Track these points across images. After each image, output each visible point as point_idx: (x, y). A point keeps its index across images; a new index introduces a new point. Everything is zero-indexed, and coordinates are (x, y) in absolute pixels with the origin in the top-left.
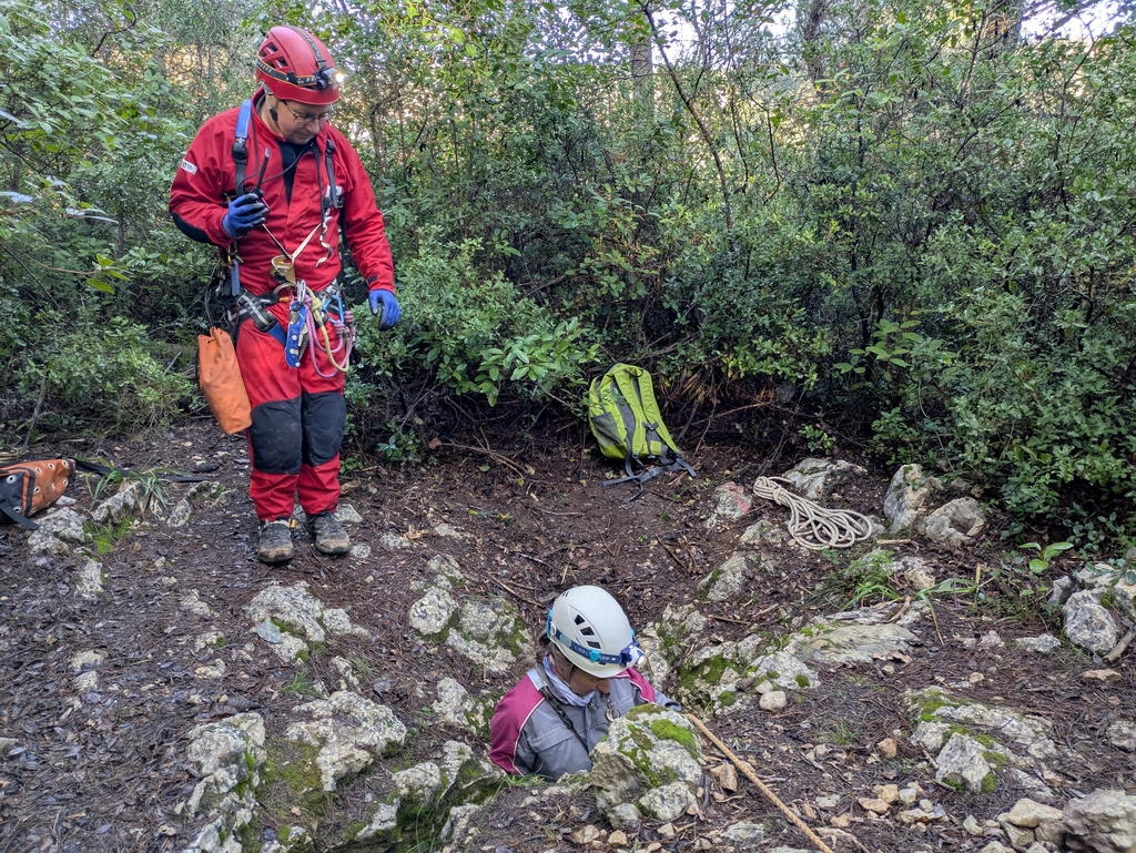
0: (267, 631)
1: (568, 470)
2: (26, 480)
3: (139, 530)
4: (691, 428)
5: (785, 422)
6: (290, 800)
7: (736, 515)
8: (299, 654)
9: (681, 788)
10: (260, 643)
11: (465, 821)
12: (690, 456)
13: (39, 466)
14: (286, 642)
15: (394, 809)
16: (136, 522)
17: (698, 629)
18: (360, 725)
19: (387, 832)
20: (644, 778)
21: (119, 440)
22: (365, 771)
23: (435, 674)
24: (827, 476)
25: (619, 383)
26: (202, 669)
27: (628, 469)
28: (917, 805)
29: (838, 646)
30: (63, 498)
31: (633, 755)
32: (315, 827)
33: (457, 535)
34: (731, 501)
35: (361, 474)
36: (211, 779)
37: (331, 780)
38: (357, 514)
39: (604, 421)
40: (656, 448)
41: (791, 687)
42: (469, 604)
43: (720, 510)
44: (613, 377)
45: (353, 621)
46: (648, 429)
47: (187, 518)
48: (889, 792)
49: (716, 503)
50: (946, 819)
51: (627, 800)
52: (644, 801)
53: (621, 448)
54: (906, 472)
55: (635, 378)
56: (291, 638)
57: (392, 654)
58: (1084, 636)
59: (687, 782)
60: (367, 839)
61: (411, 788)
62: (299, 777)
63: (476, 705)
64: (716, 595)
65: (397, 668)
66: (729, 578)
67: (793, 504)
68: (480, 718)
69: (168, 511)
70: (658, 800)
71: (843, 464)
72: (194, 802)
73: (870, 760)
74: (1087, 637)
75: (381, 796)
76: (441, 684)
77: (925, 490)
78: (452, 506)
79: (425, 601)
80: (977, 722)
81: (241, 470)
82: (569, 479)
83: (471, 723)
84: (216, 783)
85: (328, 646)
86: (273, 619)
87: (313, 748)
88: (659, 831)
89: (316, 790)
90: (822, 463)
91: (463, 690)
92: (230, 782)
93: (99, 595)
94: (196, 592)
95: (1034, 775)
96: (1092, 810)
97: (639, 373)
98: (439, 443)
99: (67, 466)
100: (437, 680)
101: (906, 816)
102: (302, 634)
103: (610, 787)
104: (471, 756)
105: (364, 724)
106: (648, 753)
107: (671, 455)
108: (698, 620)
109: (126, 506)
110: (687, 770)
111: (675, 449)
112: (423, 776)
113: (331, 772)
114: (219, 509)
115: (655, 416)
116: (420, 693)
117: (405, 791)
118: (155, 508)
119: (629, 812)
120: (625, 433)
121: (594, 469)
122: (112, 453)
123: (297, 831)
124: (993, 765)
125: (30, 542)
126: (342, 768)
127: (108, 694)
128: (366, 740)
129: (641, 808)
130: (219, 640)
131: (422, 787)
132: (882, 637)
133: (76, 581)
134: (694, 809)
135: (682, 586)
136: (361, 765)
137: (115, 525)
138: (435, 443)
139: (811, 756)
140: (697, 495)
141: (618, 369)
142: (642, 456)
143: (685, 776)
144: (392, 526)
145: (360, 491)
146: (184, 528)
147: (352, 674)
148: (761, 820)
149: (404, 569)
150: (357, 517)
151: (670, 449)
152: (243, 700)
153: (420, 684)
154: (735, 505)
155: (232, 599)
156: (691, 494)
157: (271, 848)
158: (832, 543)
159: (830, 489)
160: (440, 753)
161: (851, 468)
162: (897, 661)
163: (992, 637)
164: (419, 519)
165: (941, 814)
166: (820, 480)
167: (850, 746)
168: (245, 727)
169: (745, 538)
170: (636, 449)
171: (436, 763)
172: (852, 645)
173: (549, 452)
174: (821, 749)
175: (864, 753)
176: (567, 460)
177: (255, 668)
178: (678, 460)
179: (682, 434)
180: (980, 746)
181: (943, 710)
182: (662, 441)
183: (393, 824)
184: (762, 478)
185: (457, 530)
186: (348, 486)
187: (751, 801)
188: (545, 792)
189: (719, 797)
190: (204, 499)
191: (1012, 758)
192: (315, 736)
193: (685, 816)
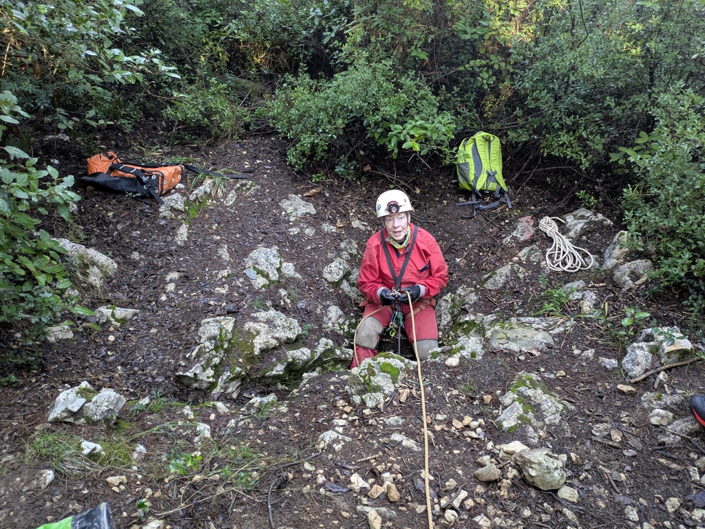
0: (251, 273)
1: (438, 193)
2: (160, 178)
3: (211, 205)
4: (521, 174)
5: (576, 182)
6: (239, 356)
7: (522, 239)
8: (263, 286)
9: (380, 396)
10: (247, 278)
11: (306, 380)
12: (515, 194)
13: (167, 170)
14: (258, 279)
15: (283, 367)
16: (210, 201)
17: (470, 303)
18: (276, 328)
19: (279, 375)
20: (367, 387)
21: (213, 147)
22: (275, 348)
23: (328, 303)
24: (586, 223)
25: (478, 144)
26: (218, 289)
27: (474, 197)
28: (475, 430)
29: (508, 339)
30: (179, 184)
31: (364, 377)
32: (248, 368)
33: (363, 228)
34: (524, 229)
35: (323, 184)
36: (202, 345)
37: (258, 350)
38: (313, 209)
39: (463, 167)
40: (492, 186)
41: (467, 357)
42: (356, 269)
43: (514, 234)
44: (475, 140)
45: (296, 270)
46: (489, 175)
47: (233, 201)
48: (468, 420)
49: (515, 229)
50: (483, 439)
51: (359, 394)
53: (470, 185)
54: (620, 236)
55: (488, 141)
56: (261, 278)
57: (310, 290)
59: (384, 393)
60: (270, 377)
61: (293, 359)
62: (245, 347)
63: (345, 321)
64: (489, 285)
65: (311, 297)
66: (498, 278)
67: (556, 239)
68: (346, 327)
69: (225, 195)
70: (369, 398)
71: (600, 216)
72: (194, 354)
73: (475, 403)
75: (279, 360)
76: (330, 308)
77: (626, 249)
78: (365, 209)
79: (333, 265)
80: (532, 399)
81: (265, 173)
82: (437, 199)
83: (341, 329)
84: (204, 347)
85: (279, 282)
86: (254, 268)
87: (253, 335)
88: (364, 411)
89: (251, 353)
90: (588, 214)
91: (341, 312)
92: (210, 347)
93: (185, 241)
94: (226, 246)
95: (536, 431)
96: (526, 457)
97: (492, 138)
98: (370, 168)
99: (180, 169)
100: (329, 306)
101: (467, 433)
102: (267, 276)
104: (331, 347)
105: (278, 328)
106: (371, 378)
107: (502, 192)
108: (473, 298)
109: (205, 193)
110: (386, 388)
111: (505, 188)
112: (302, 354)
113: (259, 347)
114: (250, 197)
115: (497, 167)
116: (318, 311)
117: (290, 360)
118: (220, 194)
119: (357, 399)
120: (474, 177)
121: (454, 195)
122: (208, 155)
123: (238, 369)
124: (520, 422)
125: (160, 210)
126: (264, 346)
127: (176, 294)
128: (277, 335)
129: (362, 399)
130: (228, 275)
131: (299, 359)
132: (535, 339)
133: (175, 235)
135: (475, 276)
136: (273, 346)
137: (200, 202)
138: (368, 168)
139: (448, 394)
140: (507, 221)
141: (479, 136)
142: (482, 191)
143: (384, 390)
144: (329, 219)
145: (321, 194)
146: (231, 207)
147: (288, 298)
148: (405, 418)
149: (328, 245)
150: (313, 211)
151: (501, 188)
152: (231, 307)
153: (320, 307)
154: (524, 232)
155: (241, 253)
156: (503, 220)
157: (227, 375)
158: (565, 269)
159: (584, 232)
160: (317, 344)
161: (604, 220)
162: (531, 354)
163: (590, 353)
164: (345, 216)
165: (482, 437)
166: (580, 226)
167: (470, 394)
168: (223, 323)
169: (520, 254)
170: (478, 187)
171: (312, 348)
172: (516, 340)
173: (433, 180)
174: (455, 392)
175: (473, 399)
176: (440, 186)
177: (241, 291)
178: (506, 195)
179: (514, 179)
180: (521, 411)
181: (522, 389)
182: (498, 182)
183: (282, 373)
184: (548, 218)
185: (363, 225)
186: (314, 191)
187: (410, 409)
188: (341, 377)
189: (395, 403)
190: (243, 190)
191: (532, 421)
192: (255, 330)
193: (375, 408)
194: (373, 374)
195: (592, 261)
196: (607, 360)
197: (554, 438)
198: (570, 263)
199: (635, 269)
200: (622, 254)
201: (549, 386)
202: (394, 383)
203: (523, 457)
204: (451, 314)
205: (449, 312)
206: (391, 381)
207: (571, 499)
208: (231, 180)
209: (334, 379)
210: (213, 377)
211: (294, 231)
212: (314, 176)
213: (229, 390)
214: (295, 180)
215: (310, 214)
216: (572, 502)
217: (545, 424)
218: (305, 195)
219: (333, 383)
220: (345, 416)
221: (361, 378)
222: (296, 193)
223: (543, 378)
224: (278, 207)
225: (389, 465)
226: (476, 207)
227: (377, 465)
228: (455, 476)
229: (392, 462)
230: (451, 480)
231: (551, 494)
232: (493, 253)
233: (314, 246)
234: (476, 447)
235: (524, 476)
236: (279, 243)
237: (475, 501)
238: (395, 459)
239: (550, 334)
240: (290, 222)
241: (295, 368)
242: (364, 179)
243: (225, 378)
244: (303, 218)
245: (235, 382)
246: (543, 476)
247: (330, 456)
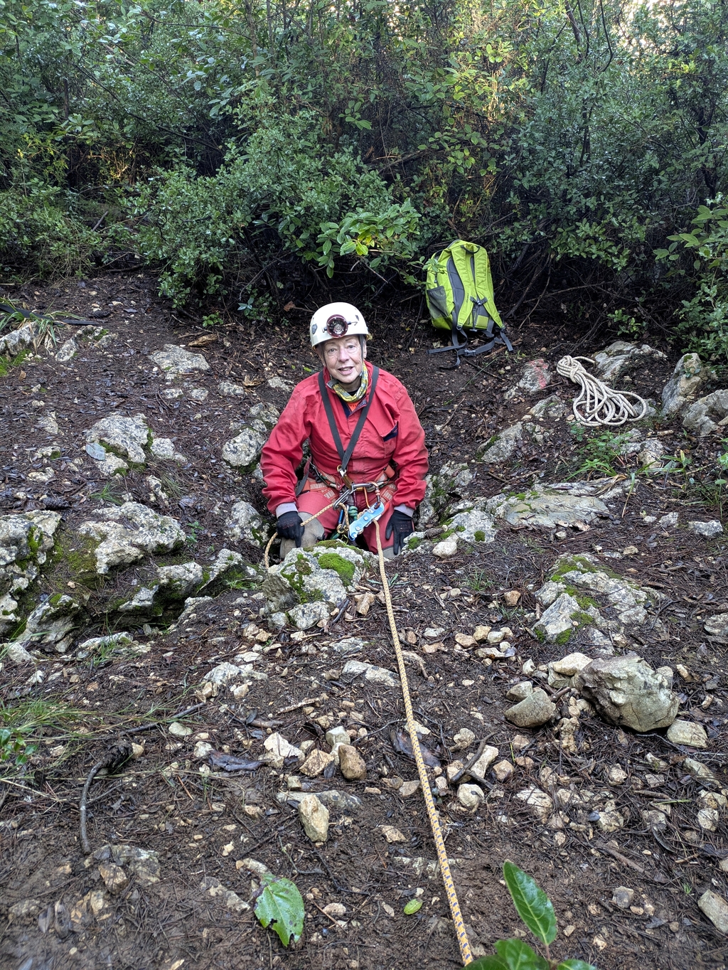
0: (96, 450)
1: (401, 338)
3: (31, 361)
5: (605, 305)
6: (69, 577)
7: (534, 389)
8: (118, 471)
9: (321, 608)
10: (88, 458)
11: (191, 608)
12: (516, 332)
14: (108, 460)
15: (152, 593)
16: (31, 355)
17: (463, 484)
18: (138, 529)
19: (144, 608)
20: (296, 595)
21: (41, 286)
22: (136, 563)
23: (233, 497)
24: (626, 360)
25: (455, 259)
26: (34, 474)
27: (455, 339)
28: (496, 646)
29: (534, 511)
31: (290, 578)
32: (87, 597)
33: (286, 387)
34: (534, 376)
35: (221, 329)
37: (104, 566)
38: (205, 363)
39: (436, 294)
40: (482, 321)
41: (469, 540)
43: (521, 384)
44: (450, 252)
45: (176, 450)
46: (475, 303)
47: (72, 355)
48: (483, 632)
49: (521, 377)
50: (514, 658)
51: (282, 610)
52: (291, 613)
53: (448, 320)
54: (685, 361)
55: (470, 254)
56: (114, 457)
57: (202, 478)
59: (328, 603)
60: (128, 611)
61: (170, 579)
62: (79, 561)
63: (263, 524)
64: (489, 457)
65: (203, 490)
66: (503, 444)
67: (586, 384)
68: (264, 535)
69: (57, 347)
70: (300, 613)
71: (647, 348)
73: (491, 606)
75: (145, 583)
76: (236, 505)
77: (697, 379)
78: (289, 363)
79: (238, 439)
80: (592, 587)
81: (127, 319)
82: (400, 346)
83: (256, 537)
85: (147, 466)
86: (101, 442)
87: (95, 541)
88: (292, 636)
89: (91, 571)
90: (628, 347)
91: (253, 512)
94: (53, 414)
95: (607, 635)
96: (603, 670)
97: (475, 249)
98: (293, 306)
100: (234, 502)
101: (481, 652)
102: (125, 456)
103: (274, 598)
104: (239, 562)
105: (141, 529)
106: (304, 578)
107: (496, 329)
108: (467, 476)
109: (22, 341)
110: (332, 593)
111: (501, 324)
112: (190, 571)
113: (105, 560)
114: (99, 350)
115: (486, 292)
116: (216, 510)
117: (165, 581)
118: (48, 345)
119: (280, 619)
120: (452, 306)
121: (425, 339)
122: (32, 297)
123: (66, 598)
124: (576, 623)
126: (114, 558)
128: (139, 541)
129: (289, 617)
130: (54, 454)
131: (180, 580)
132: (577, 508)
134: (324, 623)
135: (466, 447)
136: (132, 559)
137: (11, 356)
138: (290, 306)
139: (443, 596)
140: (508, 368)
141: (457, 247)
142: (465, 328)
143: (329, 598)
144: (231, 376)
145: (216, 343)
146: (68, 363)
147: (162, 490)
148: (369, 639)
149: (229, 412)
150: (205, 366)
151: (495, 324)
152: (58, 500)
153: (219, 504)
154: (536, 380)
155: (78, 423)
156: (501, 366)
157: (43, 608)
158: (606, 421)
159: (625, 371)
160: (214, 558)
161: (652, 353)
162: (576, 529)
163: (672, 518)
164: (257, 370)
165: (511, 654)
166: (620, 362)
167: (482, 592)
168: (36, 520)
169: (533, 411)
170: (461, 321)
171: (205, 563)
172: (546, 511)
173: (391, 321)
174: (455, 592)
175: (488, 599)
176: (403, 329)
177: (78, 477)
178: (502, 335)
179: (512, 312)
180: (576, 607)
181: (571, 574)
182: (489, 316)
183: (149, 603)
184: (569, 357)
185: (286, 383)
186: (205, 338)
187: (374, 623)
188: (254, 596)
189: (349, 617)
190: (88, 340)
191: (598, 620)
192: (99, 533)
193: (315, 627)
194: (308, 571)
195: (646, 407)
196: (702, 525)
197: (641, 644)
198: (610, 414)
199: (715, 404)
200: (690, 387)
201: (616, 569)
202: (345, 585)
203: (597, 673)
204: (434, 505)
205: (430, 502)
206: (339, 581)
207: (694, 743)
208: (69, 327)
209: (240, 600)
210: (16, 612)
211: (174, 393)
212: (205, 317)
213: (51, 638)
214: (176, 326)
215: (201, 371)
216: (695, 748)
217: (620, 623)
218: (191, 344)
219: (240, 606)
220: (257, 647)
221: (285, 580)
222: (177, 343)
223: (602, 559)
224: (146, 361)
225: (342, 714)
226: (459, 353)
227: (318, 716)
228: (470, 723)
229: (348, 709)
230: (463, 730)
231: (658, 737)
232: (491, 414)
233: (207, 413)
234: (502, 672)
235: (602, 707)
236: (147, 410)
237: (514, 764)
238: (352, 704)
239: (601, 500)
240: (167, 381)
241: (174, 596)
242: (286, 321)
243: (39, 614)
244: (188, 376)
245: (60, 623)
246: (639, 704)
247: (224, 708)
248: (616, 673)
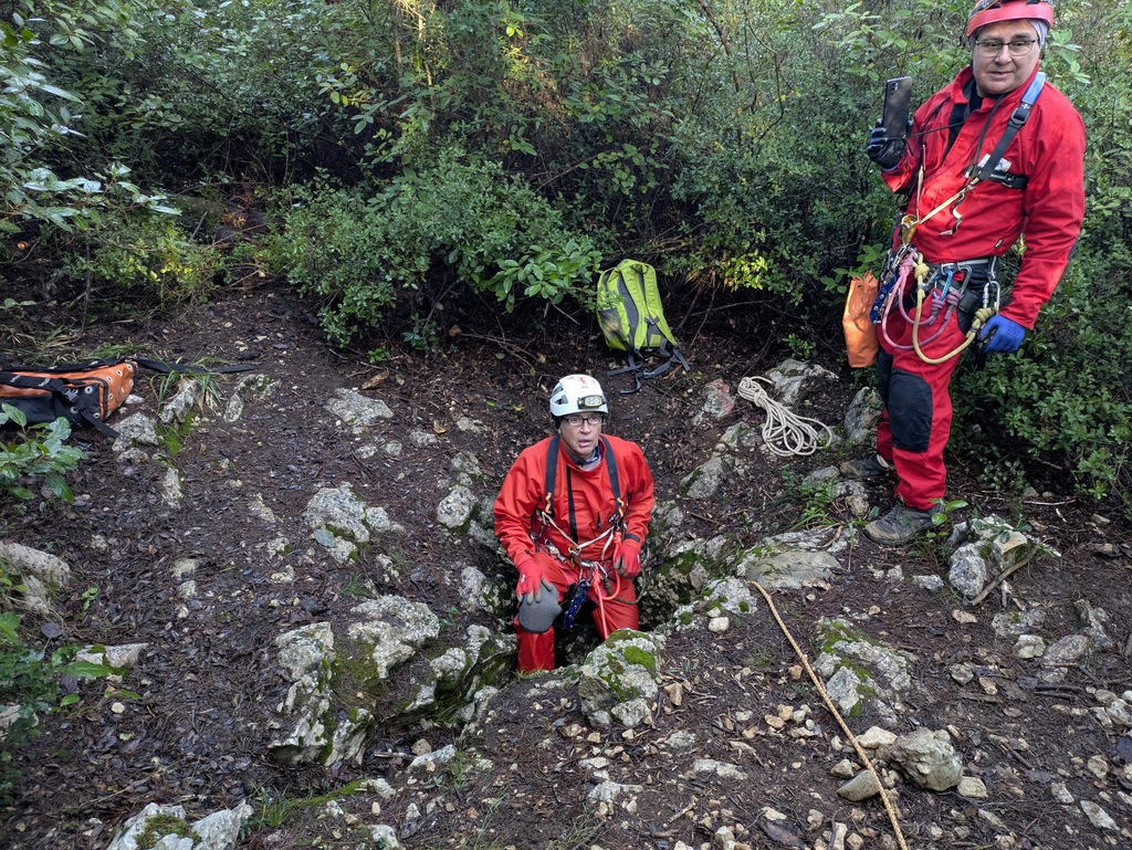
0: (323, 536)
1: (575, 359)
2: (101, 390)
3: (200, 427)
4: (690, 318)
5: (773, 323)
6: (355, 687)
7: (720, 414)
8: (351, 556)
9: (641, 703)
10: (319, 547)
11: (486, 704)
12: (687, 347)
13: (110, 374)
14: (339, 546)
15: (432, 689)
16: (198, 419)
17: (676, 523)
18: (404, 625)
19: (427, 705)
20: (616, 695)
21: (165, 320)
22: (410, 660)
23: (459, 563)
24: (803, 381)
25: (626, 279)
26: (276, 576)
27: (631, 360)
28: (803, 724)
29: (778, 571)
30: (131, 397)
31: (608, 679)
32: (374, 705)
33: (476, 429)
34: (717, 402)
35: (389, 364)
36: (299, 684)
37: (384, 670)
38: (388, 410)
39: (609, 315)
40: (656, 340)
41: (734, 612)
42: (487, 499)
43: (706, 408)
44: (620, 273)
45: (391, 518)
46: (649, 324)
47: (240, 413)
48: (787, 711)
49: (704, 401)
50: (821, 735)
51: (603, 708)
52: (614, 711)
53: (624, 343)
54: (866, 393)
55: (640, 273)
56: (343, 542)
57: (424, 547)
58: (961, 581)
59: (646, 698)
60: (413, 711)
61: (443, 671)
62: (361, 669)
63: (493, 588)
64: (695, 492)
65: (429, 559)
66: (706, 479)
67: (769, 409)
68: (495, 599)
69: (222, 406)
70: (625, 712)
71: (819, 370)
72: (290, 702)
73: (780, 682)
74: (962, 583)
75: (422, 679)
76: (464, 572)
78: (471, 399)
79: (450, 499)
80: (862, 658)
81: (281, 357)
82: (575, 368)
83: (489, 603)
84: (304, 686)
85: (372, 544)
86: (328, 526)
87: (369, 645)
88: (624, 735)
89: (374, 678)
90: (801, 367)
91: (482, 576)
92: (313, 684)
93: (180, 500)
94: (259, 496)
95: (888, 705)
96: (908, 747)
97: (645, 270)
98: (458, 330)
99: (131, 369)
100: (461, 569)
101: (795, 732)
102: (351, 537)
103: (591, 698)
104: (489, 637)
105: (407, 624)
106: (620, 677)
107: (669, 347)
108: (677, 516)
109: (187, 405)
110: (646, 688)
111: (673, 342)
112: (453, 660)
113: (385, 664)
114: (267, 402)
115: (657, 311)
116: (448, 581)
117: (439, 675)
118: (211, 403)
119: (603, 718)
120: (628, 329)
121: (599, 359)
123: (362, 712)
124: (862, 697)
125: (115, 449)
126: (392, 661)
127: (205, 600)
128: (409, 637)
129: (612, 716)
130: (286, 547)
131: (452, 670)
132: (813, 564)
133: (161, 490)
134: (649, 720)
135: (667, 480)
136: (406, 657)
137: (180, 424)
138: (455, 330)
139: (738, 677)
140: (690, 391)
141: (626, 266)
142: (643, 350)
143: (644, 693)
144: (419, 422)
145: (389, 383)
146: (239, 424)
147: (394, 569)
148: (694, 731)
149: (431, 466)
150: (389, 413)
151: (668, 342)
152: (311, 603)
153: (448, 573)
154: (720, 404)
155: (292, 505)
156: (684, 390)
157: (345, 726)
158: (797, 451)
159: (804, 394)
160: (465, 637)
161: (826, 374)
162: (820, 589)
163: (897, 572)
164: (443, 414)
165: (818, 732)
166: (796, 386)
167: (768, 669)
168: (318, 635)
169: (725, 438)
170: (638, 344)
171: (463, 644)
172: (789, 571)
173: (559, 339)
174: (747, 671)
175: (777, 676)
176: (575, 348)
177: (317, 571)
178: (675, 352)
179: (681, 325)
180: (858, 681)
181: (840, 644)
182: (661, 333)
183: (432, 700)
184: (747, 378)
185: (476, 424)
186: (378, 378)
187: (690, 714)
188: (545, 686)
189: (668, 710)
190: (252, 392)
191: (877, 691)
192: (371, 635)
193: (642, 725)
194: (620, 670)
195: (831, 436)
197: (915, 709)
198: (800, 442)
200: (873, 420)
201: (870, 630)
202: (653, 677)
203: (905, 750)
206: (648, 676)
207: (979, 795)
208: (225, 377)
209: (533, 692)
210: (324, 735)
211: (368, 451)
212: (370, 352)
213: (351, 753)
214: (336, 363)
215: (386, 420)
216: (981, 799)
217: (894, 691)
218: (364, 387)
219: (537, 699)
220: (596, 750)
221: (605, 682)
222: (348, 385)
223: (855, 622)
224: (326, 414)
225: (715, 813)
226: (638, 375)
227: (699, 819)
228: (813, 804)
229: (715, 807)
230: (812, 811)
231: (951, 794)
232: (684, 443)
233: (409, 472)
234: (816, 751)
235: (911, 777)
236: (349, 476)
237: (861, 835)
238: (718, 802)
239: (831, 554)
240: (356, 436)
241: (448, 687)
242: (454, 349)
243: (343, 733)
244: (375, 428)
245: (358, 736)
246: (939, 771)
248: (920, 750)
